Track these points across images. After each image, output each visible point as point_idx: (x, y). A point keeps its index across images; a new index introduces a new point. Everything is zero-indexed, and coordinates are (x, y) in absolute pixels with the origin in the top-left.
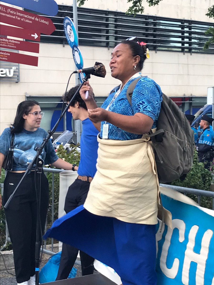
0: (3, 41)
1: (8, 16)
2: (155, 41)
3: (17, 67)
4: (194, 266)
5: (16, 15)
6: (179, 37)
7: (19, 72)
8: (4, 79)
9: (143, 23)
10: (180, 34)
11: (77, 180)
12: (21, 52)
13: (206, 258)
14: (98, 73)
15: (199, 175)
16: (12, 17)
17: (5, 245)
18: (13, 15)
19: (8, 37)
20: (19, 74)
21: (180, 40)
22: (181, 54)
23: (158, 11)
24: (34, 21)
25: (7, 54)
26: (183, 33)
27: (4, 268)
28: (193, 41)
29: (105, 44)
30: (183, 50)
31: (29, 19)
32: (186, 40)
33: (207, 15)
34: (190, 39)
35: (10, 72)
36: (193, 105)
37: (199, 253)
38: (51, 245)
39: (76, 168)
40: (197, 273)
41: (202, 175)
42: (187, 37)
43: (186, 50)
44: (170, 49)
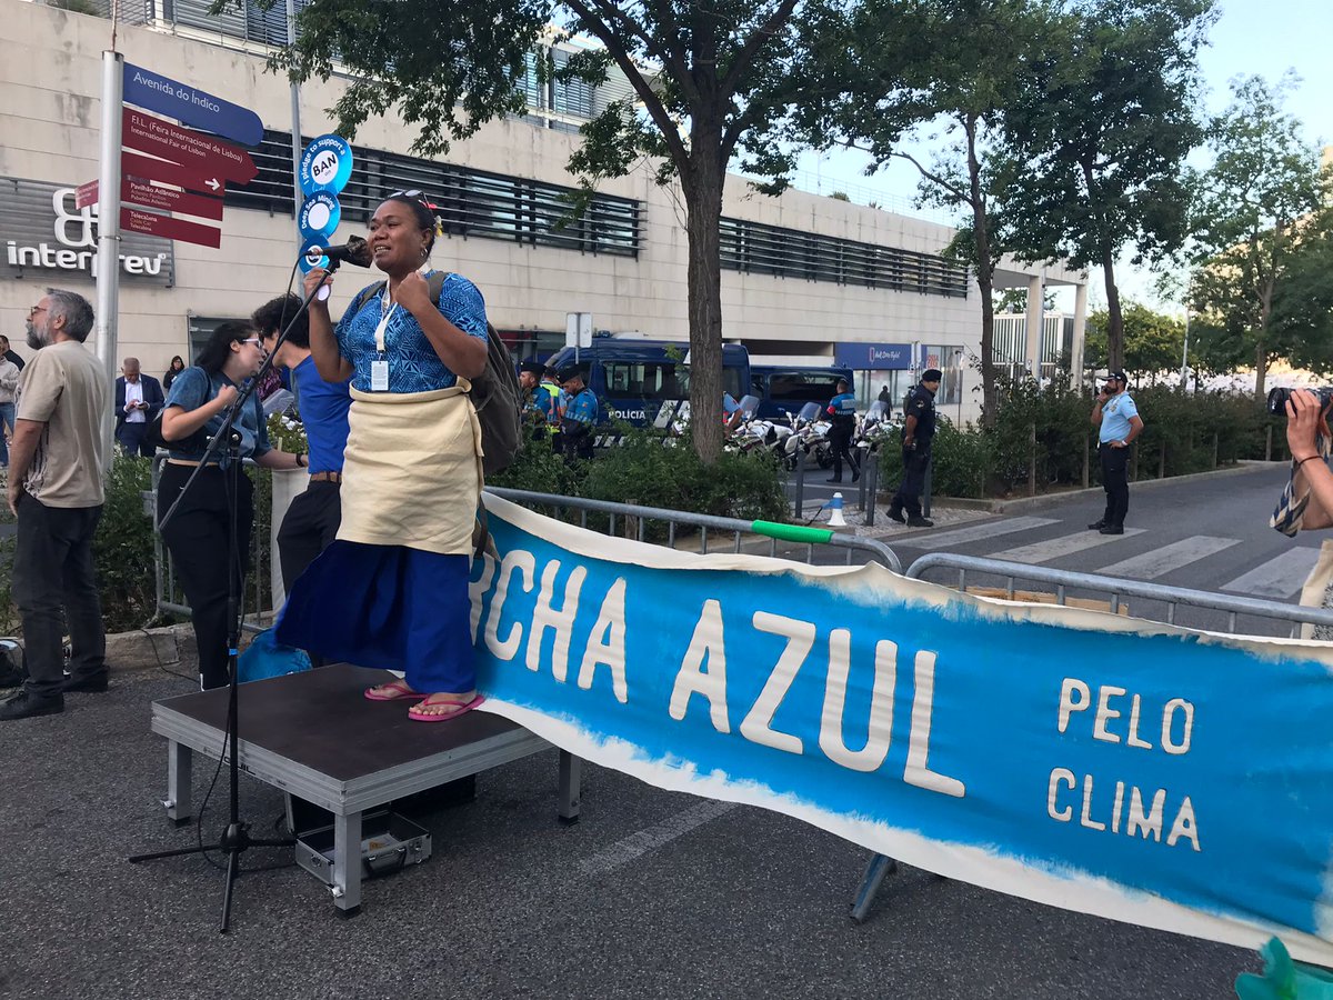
0: (139, 191)
1: (151, 136)
2: (463, 217)
3: (170, 255)
4: (549, 634)
5: (169, 137)
6: (511, 211)
7: (173, 265)
8: (139, 278)
9: (438, 179)
10: (513, 206)
11: (311, 482)
12: (176, 215)
13: (573, 617)
14: (356, 258)
15: (554, 476)
16: (160, 139)
17: (155, 617)
18: (163, 135)
19: (153, 183)
20: (173, 269)
21: (512, 217)
22: (516, 245)
23: (469, 156)
24: (209, 153)
25: (151, 219)
26: (519, 203)
27: (156, 661)
28: (538, 220)
29: (360, 216)
30: (518, 238)
31: (199, 148)
32: (525, 218)
33: (568, 169)
34: (533, 217)
35: (152, 264)
36: (539, 347)
37: (561, 611)
38: (255, 615)
39: (305, 458)
40: (555, 646)
41: (559, 476)
42: (526, 213)
43: (524, 238)
44: (492, 234)
